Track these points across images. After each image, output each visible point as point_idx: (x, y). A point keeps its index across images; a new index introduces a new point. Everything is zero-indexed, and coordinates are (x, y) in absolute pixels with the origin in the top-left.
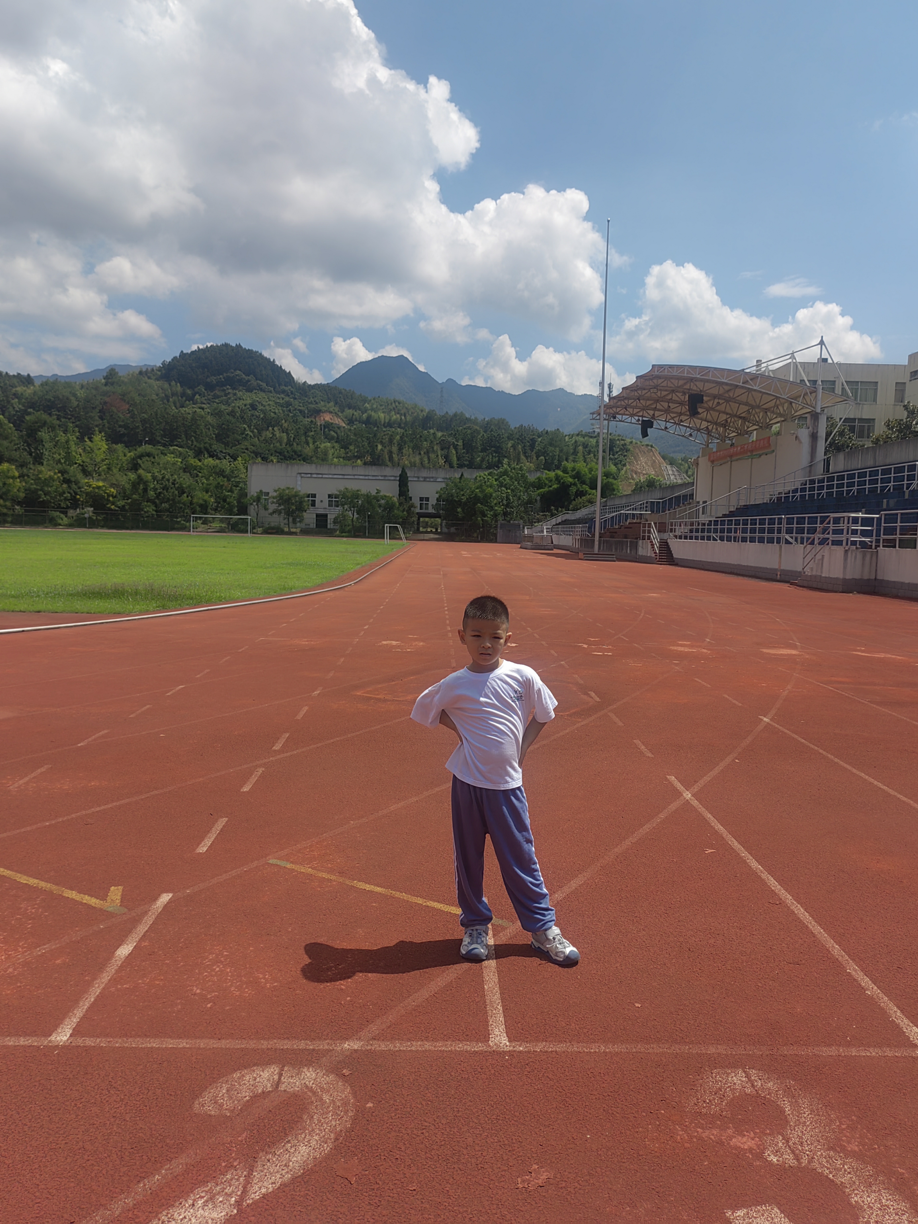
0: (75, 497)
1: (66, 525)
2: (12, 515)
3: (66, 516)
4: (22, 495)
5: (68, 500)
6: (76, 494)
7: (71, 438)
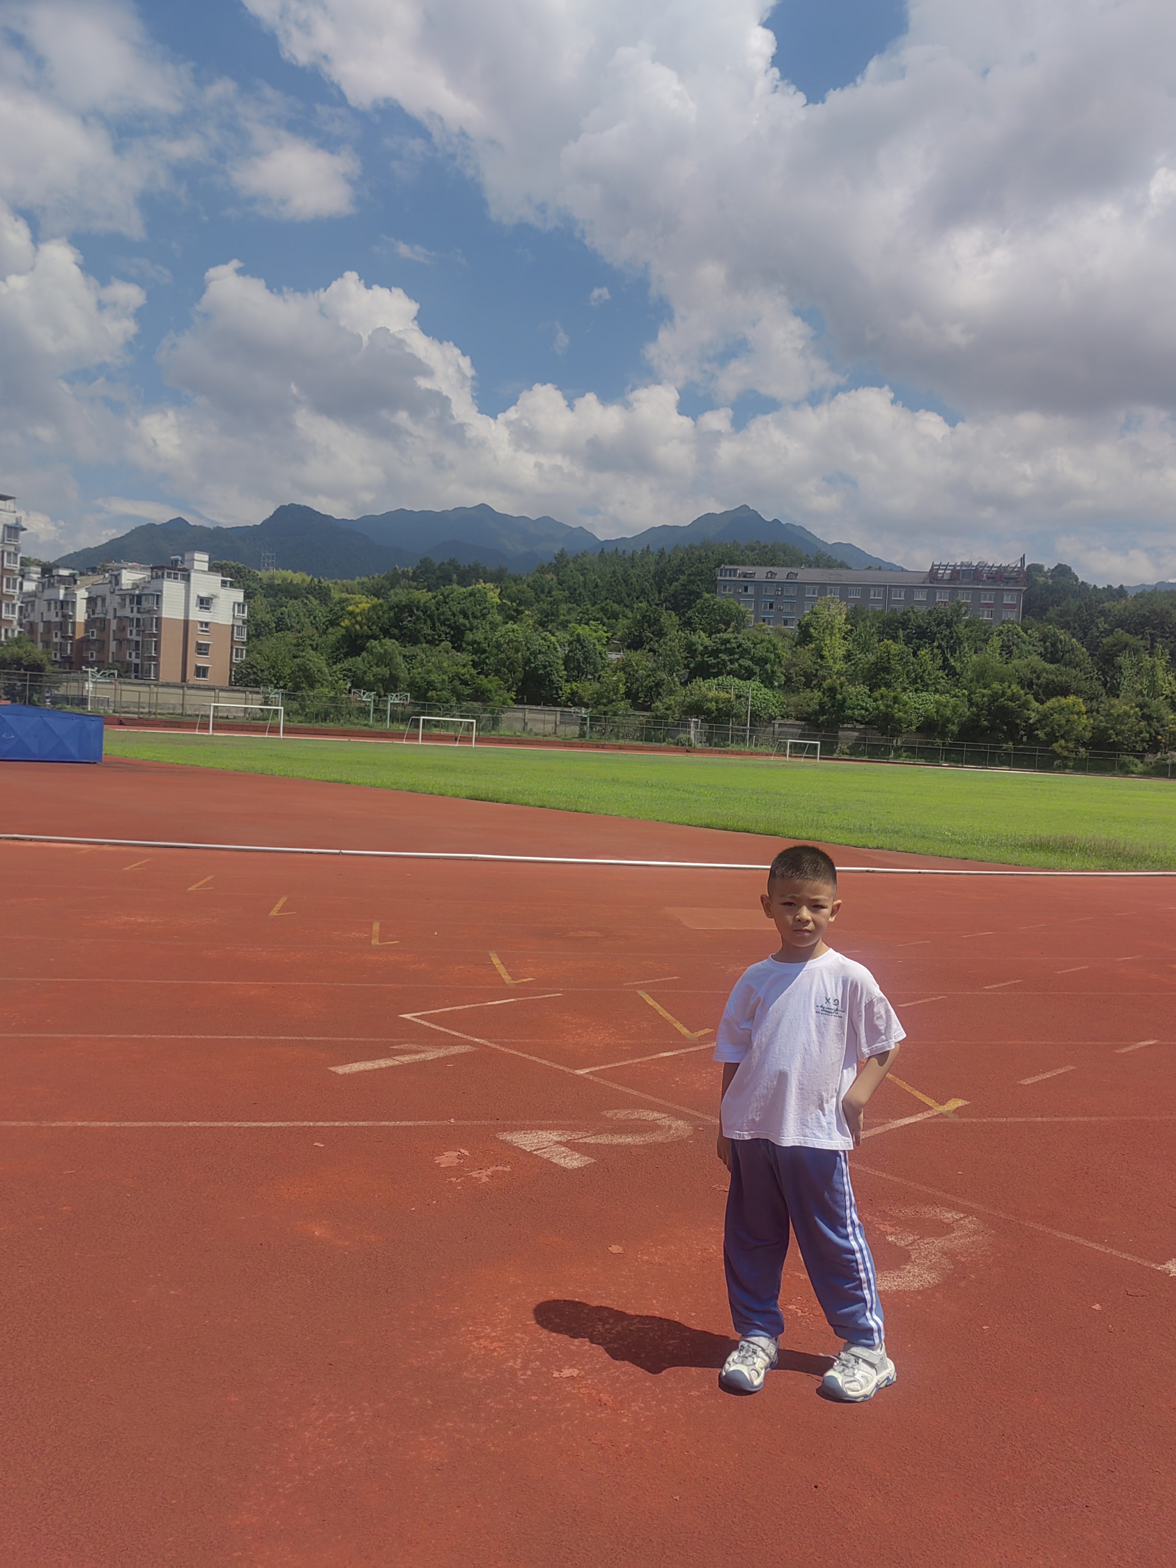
0: (1155, 737)
1: (1141, 773)
2: (1075, 759)
3: (1142, 762)
4: (1088, 735)
5: (1146, 741)
6: (1158, 733)
7: (1158, 662)
